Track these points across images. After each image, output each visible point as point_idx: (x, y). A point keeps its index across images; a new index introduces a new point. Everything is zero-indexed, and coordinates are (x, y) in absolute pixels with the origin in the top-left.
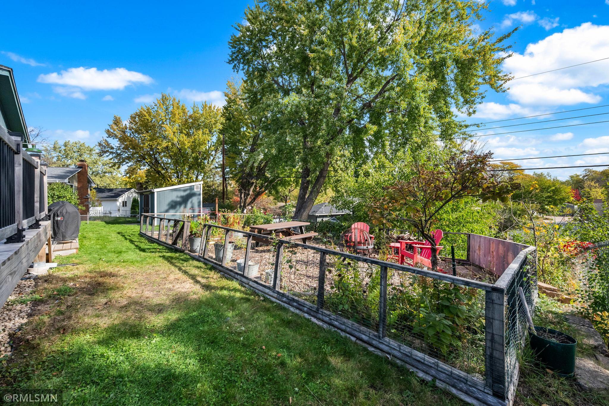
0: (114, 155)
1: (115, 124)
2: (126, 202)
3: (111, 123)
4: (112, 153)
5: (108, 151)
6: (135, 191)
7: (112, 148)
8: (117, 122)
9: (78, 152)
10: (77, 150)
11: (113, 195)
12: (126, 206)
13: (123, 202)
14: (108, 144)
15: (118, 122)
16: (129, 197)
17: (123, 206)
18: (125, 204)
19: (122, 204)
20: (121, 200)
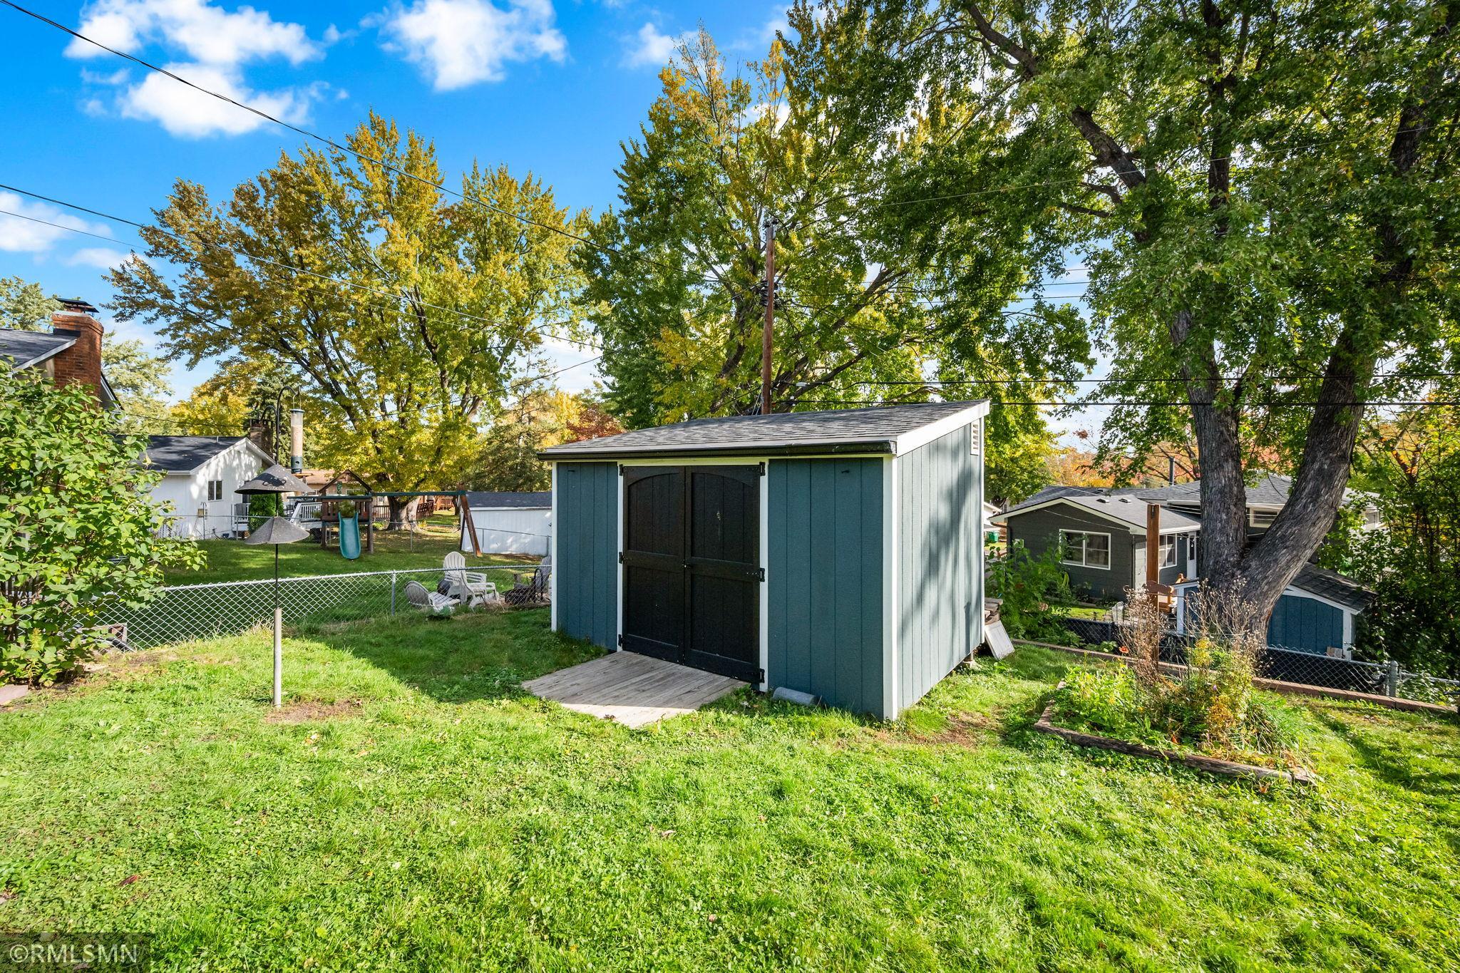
0: (174, 319)
1: (181, 208)
2: (219, 484)
3: (165, 202)
4: (166, 311)
5: (152, 304)
6: (248, 448)
7: (167, 294)
8: (186, 201)
9: (15, 311)
10: (12, 306)
11: (174, 457)
12: (219, 497)
13: (211, 483)
14: (153, 281)
15: (191, 204)
16: (229, 469)
17: (211, 497)
18: (215, 490)
19: (206, 493)
20: (204, 475)
